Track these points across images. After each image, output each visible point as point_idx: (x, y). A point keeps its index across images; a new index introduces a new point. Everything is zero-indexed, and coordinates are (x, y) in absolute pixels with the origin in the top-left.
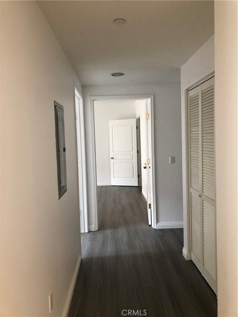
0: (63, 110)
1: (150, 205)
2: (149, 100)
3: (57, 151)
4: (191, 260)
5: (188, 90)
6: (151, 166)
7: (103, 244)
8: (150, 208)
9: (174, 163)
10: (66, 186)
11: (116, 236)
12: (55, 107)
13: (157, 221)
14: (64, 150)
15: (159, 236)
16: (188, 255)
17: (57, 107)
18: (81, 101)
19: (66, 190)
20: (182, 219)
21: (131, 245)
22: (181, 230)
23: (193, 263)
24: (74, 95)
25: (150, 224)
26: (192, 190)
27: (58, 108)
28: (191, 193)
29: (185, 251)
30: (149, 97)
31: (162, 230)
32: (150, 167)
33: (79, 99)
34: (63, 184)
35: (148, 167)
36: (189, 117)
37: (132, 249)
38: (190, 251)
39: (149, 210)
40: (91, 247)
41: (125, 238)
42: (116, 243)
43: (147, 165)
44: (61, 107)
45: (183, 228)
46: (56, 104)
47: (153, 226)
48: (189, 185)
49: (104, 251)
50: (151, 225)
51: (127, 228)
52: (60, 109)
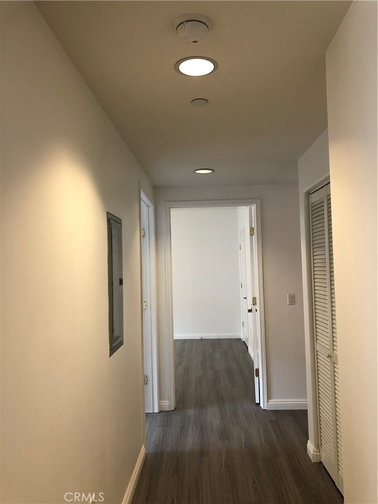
0: (121, 224)
1: (257, 370)
2: (254, 207)
3: (109, 284)
4: (321, 462)
5: (309, 194)
6: (257, 307)
7: (181, 432)
8: (258, 375)
9: (294, 304)
10: (122, 335)
11: (202, 420)
12: (109, 220)
13: (269, 397)
14: (121, 282)
15: (271, 421)
16: (315, 453)
17: (111, 221)
18: (152, 209)
19: (121, 344)
20: (305, 396)
21: (225, 435)
22: (305, 412)
23: (324, 466)
24: (140, 199)
25: (257, 401)
26: (318, 347)
27: (114, 222)
28: (317, 351)
29: (311, 446)
30: (254, 203)
31: (276, 413)
32: (256, 310)
33: (148, 207)
34: (116, 333)
35: (254, 310)
36: (311, 237)
37: (227, 441)
38: (318, 446)
39: (256, 379)
40: (161, 436)
41: (216, 423)
42: (201, 431)
43: (252, 306)
44: (119, 221)
45: (307, 410)
46: (110, 216)
47: (262, 405)
48: (314, 339)
49: (182, 443)
50: (259, 404)
51: (220, 408)
52: (117, 224)
